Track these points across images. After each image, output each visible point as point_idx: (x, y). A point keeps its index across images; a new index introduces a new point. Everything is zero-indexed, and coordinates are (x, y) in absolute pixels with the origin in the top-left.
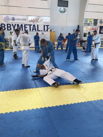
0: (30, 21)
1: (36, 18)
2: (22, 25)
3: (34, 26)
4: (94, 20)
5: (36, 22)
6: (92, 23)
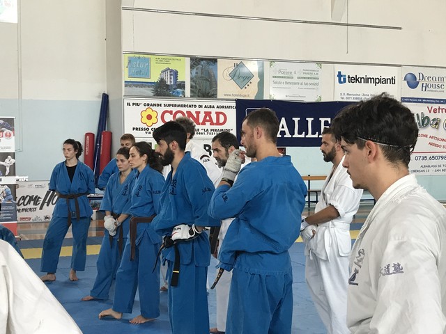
4: (195, 61)
6: (180, 79)
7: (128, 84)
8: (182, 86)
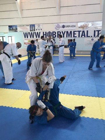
0: (79, 27)
1: (86, 24)
2: (71, 32)
3: (83, 32)
5: (85, 28)
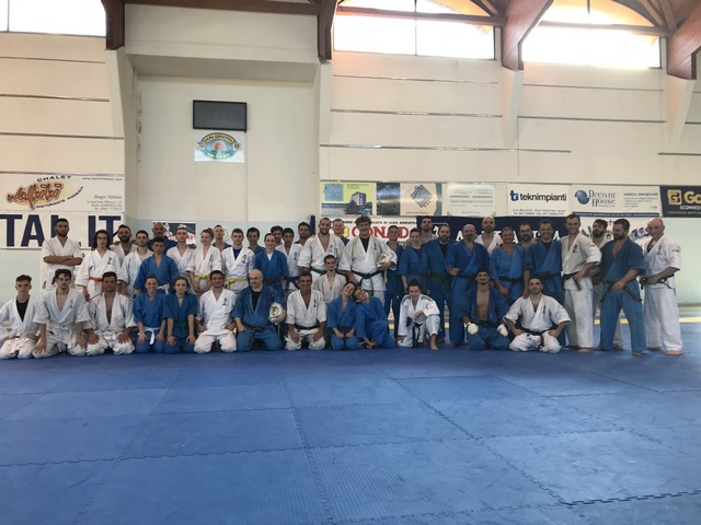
1: (46, 182)
6: (368, 201)
7: (324, 205)
8: (369, 206)
